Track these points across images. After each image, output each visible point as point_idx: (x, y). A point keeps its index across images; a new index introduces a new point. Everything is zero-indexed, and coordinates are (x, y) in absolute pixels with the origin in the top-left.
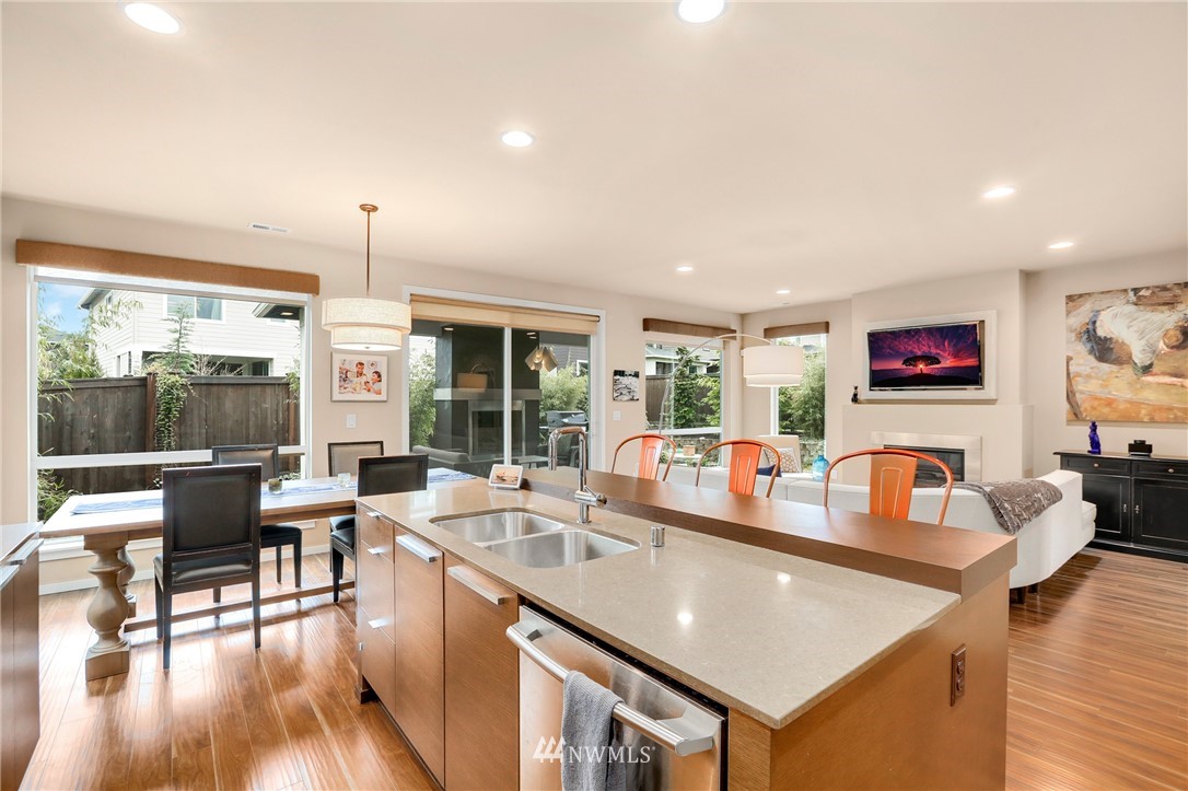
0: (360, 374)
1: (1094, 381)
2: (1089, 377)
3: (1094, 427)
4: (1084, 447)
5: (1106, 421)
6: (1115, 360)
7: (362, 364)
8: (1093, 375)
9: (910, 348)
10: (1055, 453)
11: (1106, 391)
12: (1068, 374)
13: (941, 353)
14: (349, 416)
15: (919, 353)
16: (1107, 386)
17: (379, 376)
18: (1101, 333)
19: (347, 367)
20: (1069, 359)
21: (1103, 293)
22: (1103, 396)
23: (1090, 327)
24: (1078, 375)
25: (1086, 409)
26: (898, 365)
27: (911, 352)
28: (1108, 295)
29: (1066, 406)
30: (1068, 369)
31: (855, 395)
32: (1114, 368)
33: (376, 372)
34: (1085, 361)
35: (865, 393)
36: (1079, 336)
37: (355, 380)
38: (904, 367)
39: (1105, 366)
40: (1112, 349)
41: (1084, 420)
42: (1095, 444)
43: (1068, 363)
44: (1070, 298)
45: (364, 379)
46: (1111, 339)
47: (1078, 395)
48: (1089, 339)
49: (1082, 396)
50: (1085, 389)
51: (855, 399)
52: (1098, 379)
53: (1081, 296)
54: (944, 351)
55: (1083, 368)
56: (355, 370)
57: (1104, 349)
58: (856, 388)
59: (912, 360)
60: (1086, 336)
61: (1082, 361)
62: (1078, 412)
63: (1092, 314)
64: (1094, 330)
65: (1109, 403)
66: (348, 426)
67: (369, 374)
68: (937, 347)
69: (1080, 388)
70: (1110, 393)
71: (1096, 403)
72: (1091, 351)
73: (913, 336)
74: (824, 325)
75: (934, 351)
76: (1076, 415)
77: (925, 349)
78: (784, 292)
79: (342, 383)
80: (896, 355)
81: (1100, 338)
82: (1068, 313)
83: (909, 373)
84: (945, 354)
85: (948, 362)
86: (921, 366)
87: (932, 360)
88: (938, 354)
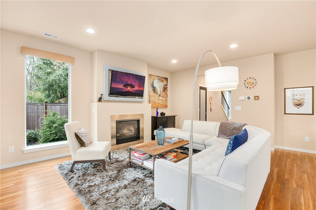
6: (156, 93)
9: (127, 80)
15: (129, 83)
16: (155, 99)
26: (121, 86)
27: (127, 82)
28: (155, 76)
32: (156, 95)
35: (106, 97)
38: (124, 88)
40: (155, 90)
44: (150, 75)
46: (155, 87)
48: (152, 87)
51: (100, 100)
54: (136, 84)
59: (126, 85)
61: (151, 92)
63: (153, 80)
64: (153, 85)
68: (134, 82)
70: (155, 101)
71: (153, 103)
72: (153, 90)
73: (128, 76)
75: (134, 83)
77: (131, 82)
80: (121, 82)
83: (124, 90)
84: (136, 85)
85: (136, 88)
86: (129, 88)
87: (133, 86)
88: (134, 84)
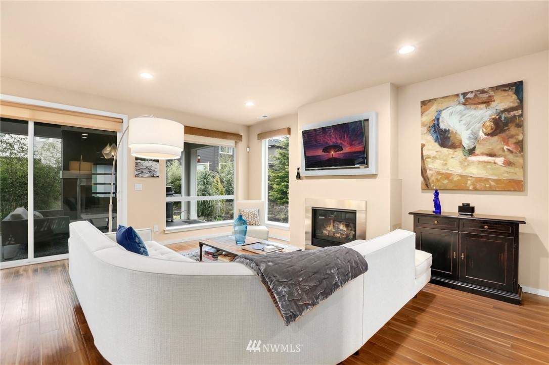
1: (438, 161)
2: (435, 158)
3: (437, 194)
4: (430, 208)
5: (445, 189)
6: (451, 146)
8: (438, 157)
9: (326, 140)
10: (410, 213)
11: (446, 167)
12: (422, 156)
13: (343, 143)
15: (331, 144)
16: (446, 164)
18: (442, 126)
20: (423, 146)
21: (443, 98)
22: (444, 171)
23: (436, 122)
24: (429, 157)
25: (433, 181)
26: (320, 152)
27: (327, 143)
28: (447, 99)
29: (421, 179)
30: (422, 153)
31: (298, 174)
32: (451, 151)
34: (433, 148)
35: (303, 172)
36: (429, 129)
38: (323, 153)
39: (445, 150)
40: (449, 138)
41: (432, 189)
42: (437, 206)
43: (422, 149)
44: (424, 103)
46: (449, 130)
47: (428, 171)
48: (435, 132)
49: (431, 172)
50: (434, 166)
51: (299, 177)
52: (440, 159)
53: (430, 101)
54: (344, 141)
55: (431, 152)
57: (444, 138)
58: (298, 169)
59: (327, 149)
60: (433, 130)
61: (430, 147)
62: (428, 183)
63: (436, 114)
64: (438, 125)
65: (448, 176)
68: (341, 139)
69: (430, 166)
70: (448, 169)
71: (439, 177)
72: (436, 140)
73: (327, 132)
74: (287, 130)
75: (339, 142)
76: (427, 185)
77: (334, 140)
78: (250, 104)
80: (319, 145)
81: (442, 130)
82: (422, 113)
83: (326, 158)
84: (345, 144)
85: (347, 149)
86: (332, 152)
87: (338, 148)
88: (341, 143)
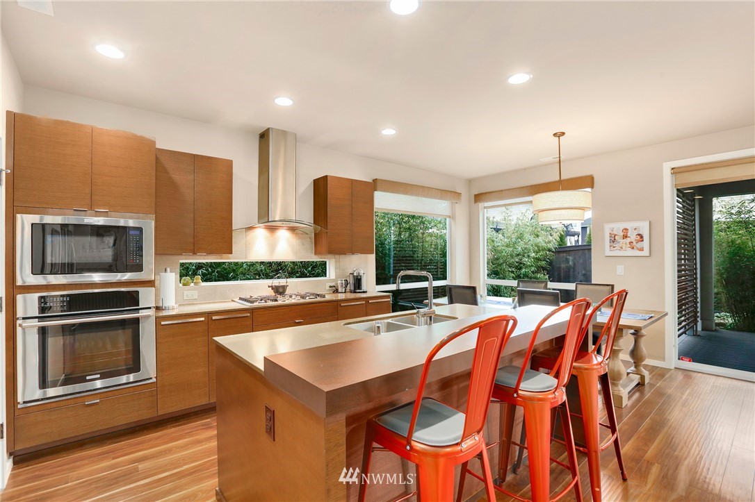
0: (625, 237)
7: (626, 229)
14: (618, 266)
17: (642, 237)
19: (615, 232)
33: (639, 235)
37: (622, 241)
45: (628, 240)
56: (622, 234)
66: (618, 274)
67: (633, 236)
79: (612, 244)
